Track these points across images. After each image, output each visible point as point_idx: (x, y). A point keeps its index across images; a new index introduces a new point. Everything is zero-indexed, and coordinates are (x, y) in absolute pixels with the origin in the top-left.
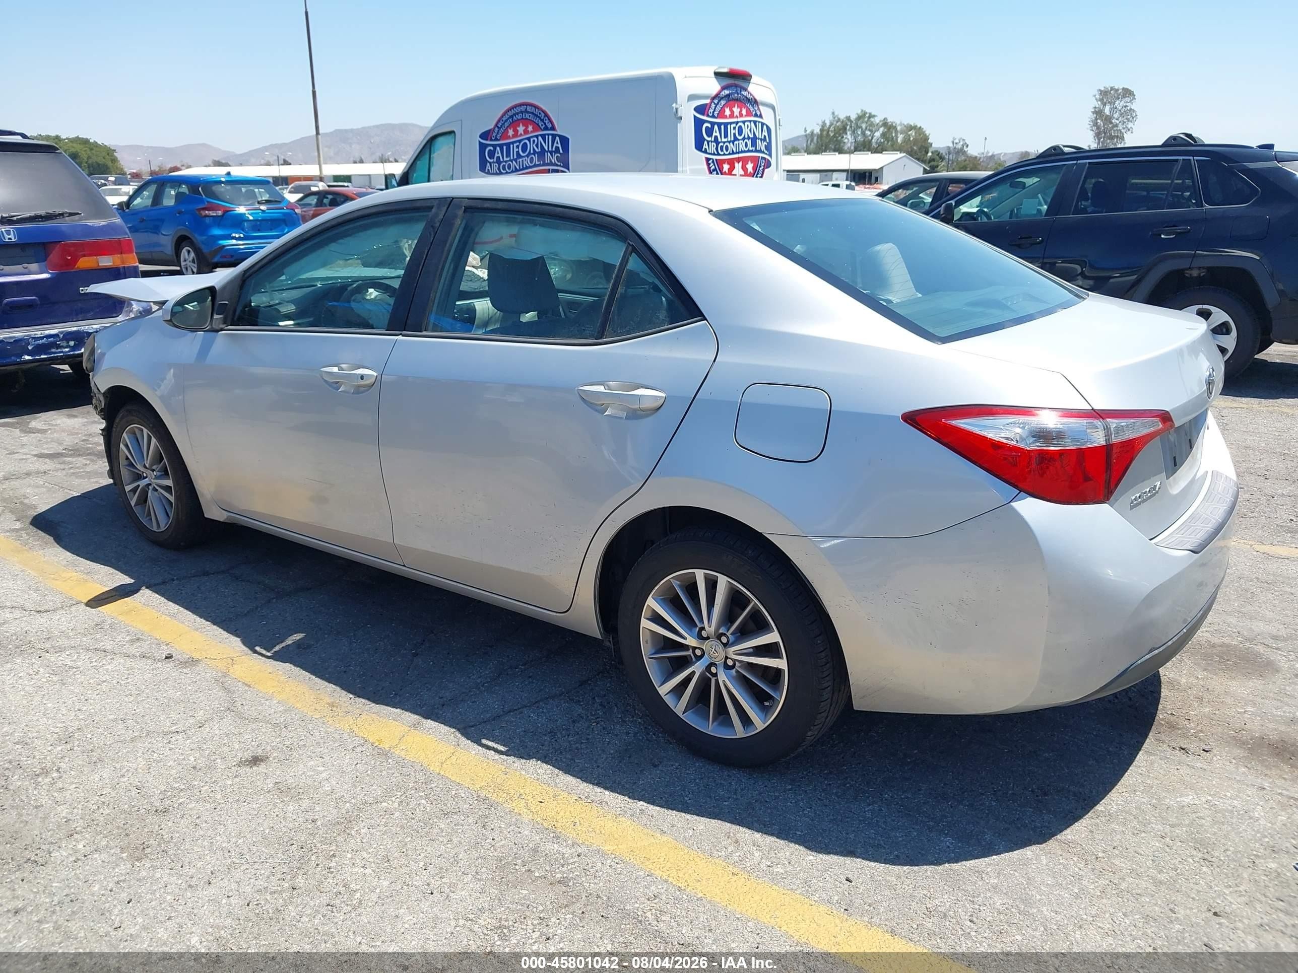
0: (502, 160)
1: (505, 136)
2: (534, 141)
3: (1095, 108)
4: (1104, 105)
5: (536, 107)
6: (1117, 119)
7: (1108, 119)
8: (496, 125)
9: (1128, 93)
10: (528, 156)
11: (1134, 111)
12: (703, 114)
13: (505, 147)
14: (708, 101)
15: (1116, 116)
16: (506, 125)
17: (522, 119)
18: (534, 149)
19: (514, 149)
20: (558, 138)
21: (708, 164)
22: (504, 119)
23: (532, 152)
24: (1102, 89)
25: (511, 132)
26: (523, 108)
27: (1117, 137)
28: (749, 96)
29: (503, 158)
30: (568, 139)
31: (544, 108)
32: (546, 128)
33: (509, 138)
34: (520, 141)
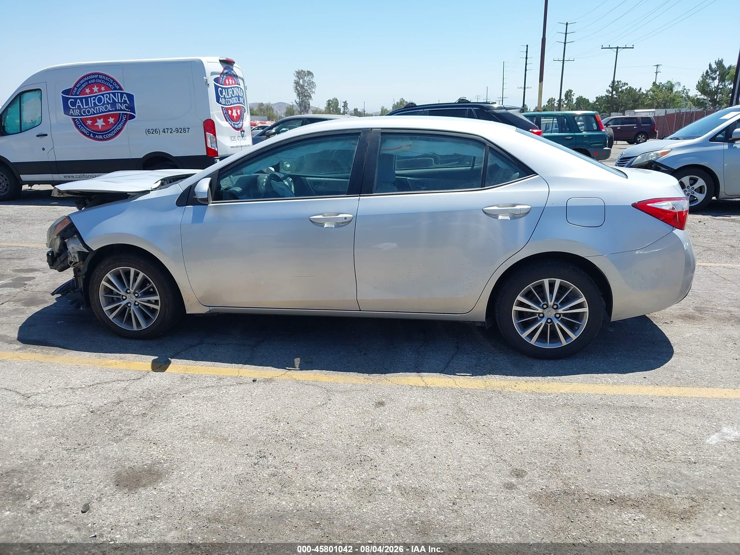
0: (82, 107)
1: (83, 92)
2: (107, 97)
3: (295, 80)
4: (299, 79)
5: (106, 76)
6: (307, 87)
7: (302, 87)
8: (75, 86)
9: (309, 73)
10: (103, 105)
11: (314, 83)
12: (218, 83)
13: (84, 100)
14: (219, 76)
15: (306, 85)
16: (83, 86)
17: (96, 82)
18: (107, 101)
19: (91, 101)
20: (125, 95)
21: (223, 110)
22: (81, 82)
23: (106, 103)
24: (297, 71)
25: (88, 91)
26: (96, 76)
27: (308, 96)
28: (234, 74)
29: (83, 106)
30: (133, 96)
31: (112, 77)
32: (115, 89)
33: (87, 94)
34: (96, 96)
